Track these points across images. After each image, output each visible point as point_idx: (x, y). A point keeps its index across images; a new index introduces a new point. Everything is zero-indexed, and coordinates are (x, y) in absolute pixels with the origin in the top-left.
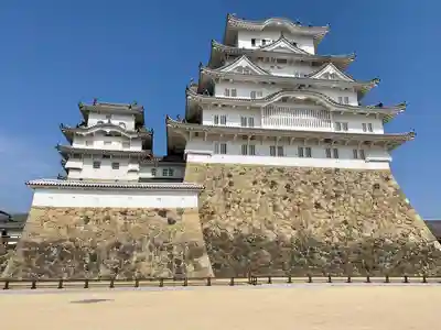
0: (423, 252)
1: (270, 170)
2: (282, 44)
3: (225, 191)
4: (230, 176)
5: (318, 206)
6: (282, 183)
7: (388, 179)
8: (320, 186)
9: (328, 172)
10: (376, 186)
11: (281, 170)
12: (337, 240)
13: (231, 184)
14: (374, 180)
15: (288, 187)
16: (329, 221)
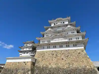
0: (91, 71)
1: (53, 51)
2: (59, 23)
3: (43, 57)
4: (44, 53)
5: (63, 59)
6: (55, 54)
7: (83, 51)
8: (64, 54)
9: (66, 50)
10: (79, 53)
11: (55, 51)
12: (65, 68)
13: (44, 55)
14: (78, 52)
15: (56, 55)
16: (64, 63)
